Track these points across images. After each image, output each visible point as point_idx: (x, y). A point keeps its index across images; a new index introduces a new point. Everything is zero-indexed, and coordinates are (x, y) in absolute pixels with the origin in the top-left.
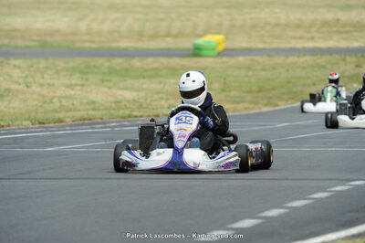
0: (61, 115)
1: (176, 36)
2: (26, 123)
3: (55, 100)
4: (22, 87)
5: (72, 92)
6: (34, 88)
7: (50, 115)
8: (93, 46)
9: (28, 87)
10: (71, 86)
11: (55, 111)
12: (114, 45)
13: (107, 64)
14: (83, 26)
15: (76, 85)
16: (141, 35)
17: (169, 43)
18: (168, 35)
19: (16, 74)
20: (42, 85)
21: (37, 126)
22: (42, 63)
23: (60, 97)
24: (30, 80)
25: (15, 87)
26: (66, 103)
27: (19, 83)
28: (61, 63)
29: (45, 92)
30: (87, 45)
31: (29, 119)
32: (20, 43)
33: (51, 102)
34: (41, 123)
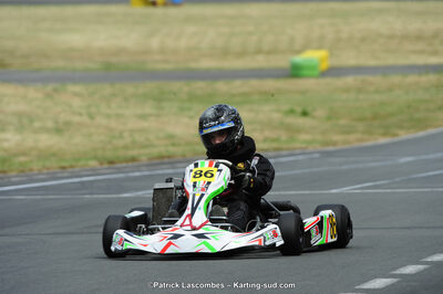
1: (269, 53)
2: (93, 163)
3: (126, 134)
4: (85, 119)
5: (145, 124)
6: (101, 120)
7: (121, 153)
8: (168, 67)
9: (91, 117)
10: (143, 117)
11: (126, 147)
12: (193, 65)
13: (186, 89)
14: (155, 43)
15: (151, 115)
16: (225, 52)
17: (260, 62)
18: (259, 51)
19: (77, 103)
20: (108, 116)
21: (106, 166)
22: (107, 89)
23: (132, 131)
24: (93, 110)
25: (76, 119)
26: (139, 138)
27: (80, 114)
28: (130, 89)
29: (113, 124)
30: (160, 66)
31: (95, 158)
32: (79, 65)
33: (121, 136)
34: (111, 162)
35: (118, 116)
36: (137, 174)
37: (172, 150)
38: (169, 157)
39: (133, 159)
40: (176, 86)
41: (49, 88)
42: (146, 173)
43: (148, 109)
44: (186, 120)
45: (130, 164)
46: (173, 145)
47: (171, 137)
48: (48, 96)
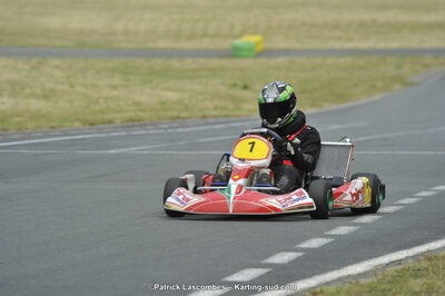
0: (109, 116)
2: (77, 125)
3: (101, 101)
4: (67, 87)
5: (114, 93)
6: (79, 89)
7: (99, 117)
8: (131, 46)
9: (72, 86)
10: (114, 87)
11: (102, 112)
12: (152, 45)
13: (146, 65)
14: (119, 26)
15: (120, 86)
16: (178, 35)
19: (58, 73)
20: (85, 86)
21: (88, 127)
22: (81, 63)
23: (106, 99)
24: (72, 80)
25: (59, 87)
26: (112, 105)
27: (63, 84)
28: (100, 63)
29: (90, 92)
30: (124, 45)
31: (78, 120)
32: (57, 43)
33: (97, 103)
34: (92, 124)
35: (94, 86)
36: (117, 134)
37: (140, 114)
38: (139, 120)
39: (110, 122)
40: (138, 62)
41: (35, 61)
42: (124, 133)
43: (117, 80)
44: (148, 90)
45: (108, 126)
46: (141, 110)
47: (137, 104)
48: (34, 68)
